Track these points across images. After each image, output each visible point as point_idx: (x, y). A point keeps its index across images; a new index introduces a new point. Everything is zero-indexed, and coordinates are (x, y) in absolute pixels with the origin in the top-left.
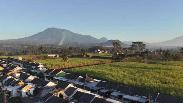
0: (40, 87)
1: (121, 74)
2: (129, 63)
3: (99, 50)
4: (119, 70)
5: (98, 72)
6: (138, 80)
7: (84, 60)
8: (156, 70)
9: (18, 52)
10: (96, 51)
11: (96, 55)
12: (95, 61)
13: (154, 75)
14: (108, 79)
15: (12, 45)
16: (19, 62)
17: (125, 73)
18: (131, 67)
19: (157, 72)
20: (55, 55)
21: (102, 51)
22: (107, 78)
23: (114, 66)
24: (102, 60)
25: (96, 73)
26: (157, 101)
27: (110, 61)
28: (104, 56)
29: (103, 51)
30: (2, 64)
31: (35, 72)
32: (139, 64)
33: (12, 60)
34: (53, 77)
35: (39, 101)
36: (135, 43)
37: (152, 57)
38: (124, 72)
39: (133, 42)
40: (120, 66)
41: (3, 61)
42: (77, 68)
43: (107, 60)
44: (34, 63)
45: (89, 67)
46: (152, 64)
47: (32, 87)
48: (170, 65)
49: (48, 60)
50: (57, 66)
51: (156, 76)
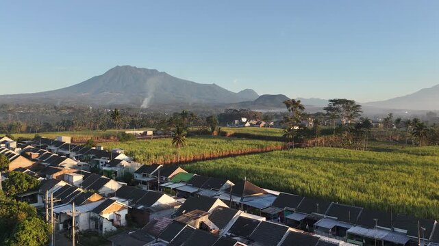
0: (142, 206)
1: (321, 176)
2: (330, 151)
3: (244, 120)
4: (311, 166)
5: (265, 172)
6: (369, 191)
7: (216, 143)
8: (400, 167)
9: (50, 123)
10: (236, 121)
11: (241, 132)
12: (245, 146)
13: (402, 179)
14: (296, 189)
15: (30, 108)
16: (66, 147)
17: (331, 175)
18: (338, 161)
19: (405, 172)
20: (142, 132)
21: (251, 122)
22: (293, 186)
23: (295, 157)
24: (261, 142)
25: (260, 173)
26: (435, 240)
27: (280, 144)
28: (262, 134)
29: (254, 122)
30: (29, 153)
31: (112, 171)
32: (354, 154)
33: (47, 142)
34: (161, 183)
35: (155, 241)
36: (336, 102)
37: (376, 137)
38: (325, 171)
39: (331, 101)
40: (309, 158)
41: (29, 146)
42: (211, 163)
43: (273, 144)
44: (102, 149)
45: (237, 160)
46: (382, 154)
47: (123, 208)
48: (428, 155)
49: (131, 142)
50: (161, 158)
51: (407, 180)
